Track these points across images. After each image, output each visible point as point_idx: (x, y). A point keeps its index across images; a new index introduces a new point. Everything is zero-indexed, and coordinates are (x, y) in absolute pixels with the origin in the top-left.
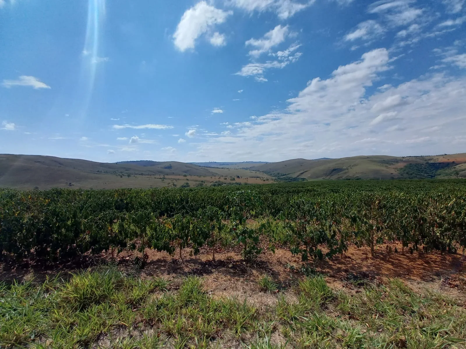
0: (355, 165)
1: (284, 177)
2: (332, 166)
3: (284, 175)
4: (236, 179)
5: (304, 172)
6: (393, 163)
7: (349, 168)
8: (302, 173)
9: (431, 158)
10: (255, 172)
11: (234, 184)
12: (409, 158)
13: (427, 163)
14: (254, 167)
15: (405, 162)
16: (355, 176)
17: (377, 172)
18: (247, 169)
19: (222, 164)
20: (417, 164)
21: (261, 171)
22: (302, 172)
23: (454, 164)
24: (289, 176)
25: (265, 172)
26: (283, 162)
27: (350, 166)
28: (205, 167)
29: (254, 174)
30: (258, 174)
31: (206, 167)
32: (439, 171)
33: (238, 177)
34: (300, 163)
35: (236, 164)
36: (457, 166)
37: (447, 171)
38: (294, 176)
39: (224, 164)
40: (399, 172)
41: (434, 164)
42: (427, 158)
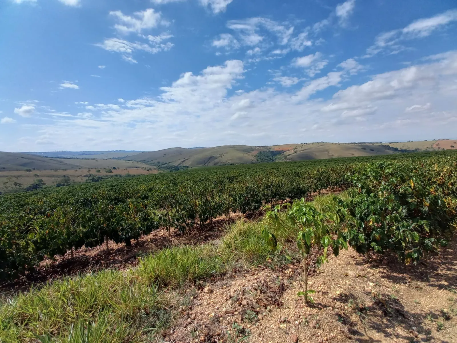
0: (226, 153)
1: (166, 166)
2: (208, 154)
3: (164, 164)
4: (113, 171)
5: (185, 160)
6: (251, 151)
7: (222, 155)
8: (183, 162)
9: (270, 147)
10: (132, 162)
11: (113, 176)
12: (259, 147)
13: (269, 151)
14: (128, 157)
15: (257, 150)
16: (227, 162)
17: (240, 158)
18: (119, 159)
19: (81, 153)
20: (264, 152)
21: (138, 160)
22: (183, 160)
23: (283, 152)
24: (170, 164)
25: (144, 162)
26: (161, 150)
27: (222, 154)
28: (56, 158)
29: (130, 164)
30: (136, 164)
31: (58, 158)
32: (276, 157)
33: (114, 168)
34: (179, 152)
35: (102, 153)
36: (285, 153)
37: (280, 156)
38: (176, 164)
39: (84, 153)
40: (255, 158)
41: (273, 152)
42: (268, 148)
